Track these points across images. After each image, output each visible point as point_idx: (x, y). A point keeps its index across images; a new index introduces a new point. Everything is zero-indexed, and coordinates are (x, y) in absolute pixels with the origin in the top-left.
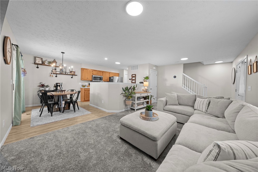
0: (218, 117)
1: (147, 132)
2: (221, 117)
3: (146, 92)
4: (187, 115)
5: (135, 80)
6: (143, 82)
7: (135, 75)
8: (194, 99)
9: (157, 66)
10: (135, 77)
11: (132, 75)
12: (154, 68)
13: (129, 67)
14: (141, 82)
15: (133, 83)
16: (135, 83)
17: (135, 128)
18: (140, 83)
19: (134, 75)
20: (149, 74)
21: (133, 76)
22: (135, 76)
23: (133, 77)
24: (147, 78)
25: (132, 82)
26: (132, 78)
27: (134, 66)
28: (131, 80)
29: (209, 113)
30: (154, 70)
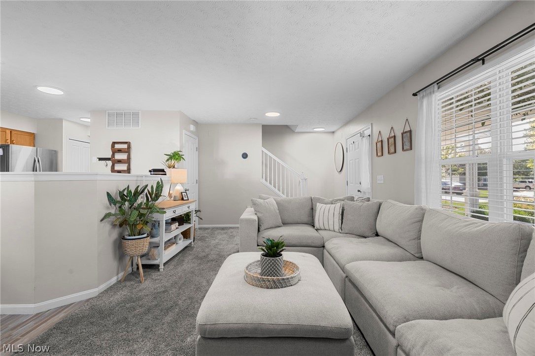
0: (365, 237)
1: (323, 324)
2: (370, 234)
3: (183, 199)
4: (313, 245)
5: (128, 161)
6: (163, 171)
7: (128, 144)
8: (310, 207)
9: (197, 123)
10: (128, 151)
11: (114, 143)
12: (192, 127)
13: (96, 112)
14: (155, 170)
15: (119, 172)
16: (128, 171)
17: (279, 328)
18: (150, 171)
19: (125, 146)
20: (182, 146)
21: (117, 146)
22: (129, 147)
23: (115, 151)
24: (176, 156)
25: (113, 170)
26: (113, 155)
27: (119, 115)
28: (110, 163)
29: (346, 232)
30: (192, 132)
